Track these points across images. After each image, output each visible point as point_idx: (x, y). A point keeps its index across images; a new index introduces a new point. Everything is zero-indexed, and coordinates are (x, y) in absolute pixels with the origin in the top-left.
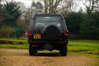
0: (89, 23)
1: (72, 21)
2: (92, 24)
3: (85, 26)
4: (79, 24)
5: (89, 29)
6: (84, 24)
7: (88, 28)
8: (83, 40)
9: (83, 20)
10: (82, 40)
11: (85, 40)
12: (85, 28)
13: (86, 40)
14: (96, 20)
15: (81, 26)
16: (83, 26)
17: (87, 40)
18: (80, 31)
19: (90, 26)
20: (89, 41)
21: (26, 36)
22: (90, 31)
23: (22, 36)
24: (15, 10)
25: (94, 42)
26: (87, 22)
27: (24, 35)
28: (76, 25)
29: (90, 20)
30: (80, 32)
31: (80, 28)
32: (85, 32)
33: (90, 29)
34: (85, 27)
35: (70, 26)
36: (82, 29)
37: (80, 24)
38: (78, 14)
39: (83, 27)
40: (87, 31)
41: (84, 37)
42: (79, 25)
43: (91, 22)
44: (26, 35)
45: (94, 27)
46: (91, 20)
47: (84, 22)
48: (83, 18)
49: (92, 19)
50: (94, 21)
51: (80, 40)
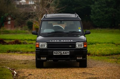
0: (105, 4)
2: (109, 4)
3: (99, 8)
4: (89, 5)
5: (105, 12)
6: (97, 6)
8: (96, 30)
10: (94, 30)
11: (99, 29)
12: (99, 12)
13: (100, 29)
15: (93, 8)
17: (103, 30)
18: (90, 16)
19: (106, 7)
20: (105, 30)
21: (8, 26)
22: (107, 15)
23: (3, 26)
27: (7, 24)
28: (84, 7)
30: (92, 17)
31: (92, 11)
32: (98, 17)
33: (107, 12)
34: (99, 10)
35: (76, 8)
36: (94, 13)
37: (92, 6)
39: (95, 9)
40: (103, 15)
41: (98, 25)
42: (90, 6)
44: (9, 24)
45: (112, 9)
51: (91, 29)
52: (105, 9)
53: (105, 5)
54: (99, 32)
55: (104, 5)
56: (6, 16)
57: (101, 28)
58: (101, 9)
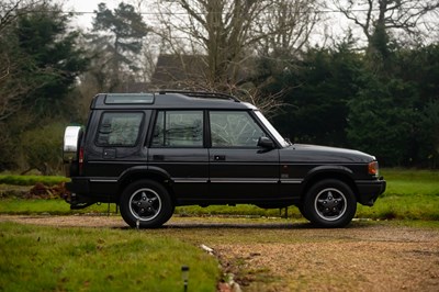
0: (387, 96)
1: (312, 88)
2: (399, 98)
3: (371, 107)
4: (342, 100)
6: (365, 102)
7: (383, 116)
9: (361, 84)
12: (370, 119)
14: (416, 83)
15: (354, 109)
16: (363, 111)
18: (346, 130)
19: (392, 106)
22: (395, 130)
24: (59, 46)
25: (412, 178)
26: (381, 90)
28: (327, 105)
29: (393, 81)
30: (351, 133)
32: (370, 135)
33: (394, 121)
34: (373, 114)
35: (303, 108)
36: (358, 122)
37: (349, 102)
38: (335, 55)
39: (360, 112)
40: (382, 129)
42: (345, 103)
43: (393, 90)
45: (408, 110)
46: (397, 83)
47: (367, 91)
48: (358, 74)
49: (398, 76)
50: (407, 84)
52: (390, 111)
53: (390, 100)
55: (384, 100)
58: (377, 111)
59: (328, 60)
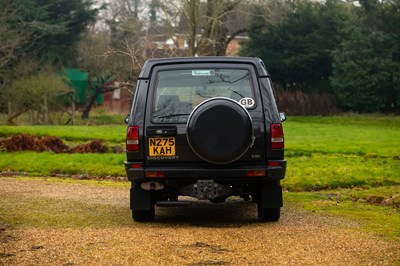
0: (368, 47)
1: (300, 38)
2: (379, 49)
3: (353, 57)
4: (328, 50)
5: (369, 70)
6: (347, 53)
7: (364, 66)
8: (345, 116)
9: (345, 36)
10: (339, 117)
11: (352, 114)
12: (351, 68)
13: (357, 115)
14: (396, 35)
15: (337, 59)
16: (346, 61)
17: (363, 117)
18: (330, 78)
19: (372, 57)
20: (369, 117)
21: (114, 103)
22: (374, 78)
23: (99, 105)
26: (362, 41)
27: (109, 98)
28: (316, 55)
29: (374, 33)
30: (334, 81)
31: (334, 65)
32: (351, 83)
33: (374, 71)
34: (353, 63)
35: (292, 58)
36: (341, 71)
37: (333, 52)
38: (323, 9)
39: (343, 62)
40: (363, 77)
41: (349, 105)
42: (329, 53)
43: (375, 42)
44: (116, 100)
45: (388, 61)
46: (377, 35)
47: (349, 42)
48: (342, 26)
49: (380, 28)
50: (387, 37)
51: (333, 115)
52: (370, 62)
53: (369, 51)
54: (352, 121)
55: (365, 51)
56: (104, 77)
57: (360, 113)
58: (358, 61)
59: (315, 13)
